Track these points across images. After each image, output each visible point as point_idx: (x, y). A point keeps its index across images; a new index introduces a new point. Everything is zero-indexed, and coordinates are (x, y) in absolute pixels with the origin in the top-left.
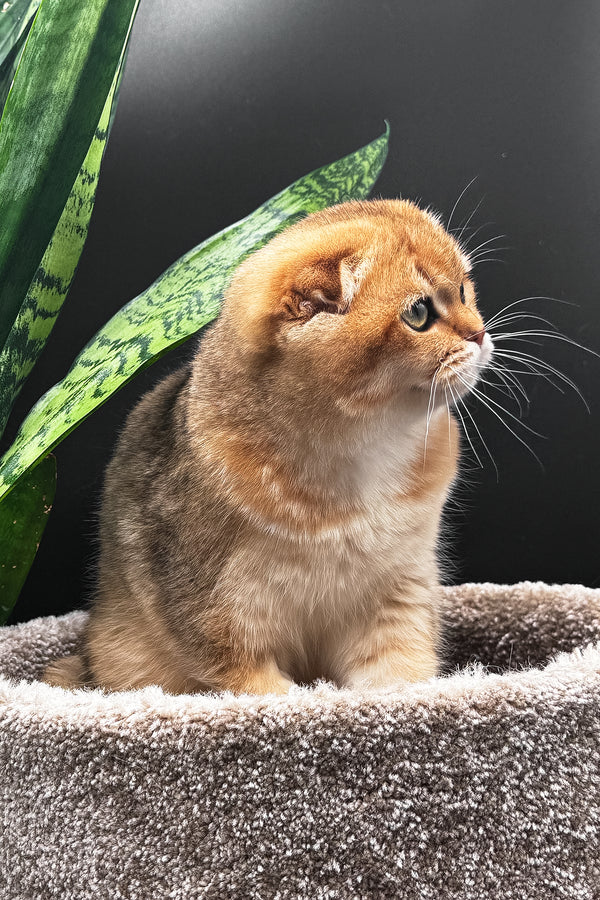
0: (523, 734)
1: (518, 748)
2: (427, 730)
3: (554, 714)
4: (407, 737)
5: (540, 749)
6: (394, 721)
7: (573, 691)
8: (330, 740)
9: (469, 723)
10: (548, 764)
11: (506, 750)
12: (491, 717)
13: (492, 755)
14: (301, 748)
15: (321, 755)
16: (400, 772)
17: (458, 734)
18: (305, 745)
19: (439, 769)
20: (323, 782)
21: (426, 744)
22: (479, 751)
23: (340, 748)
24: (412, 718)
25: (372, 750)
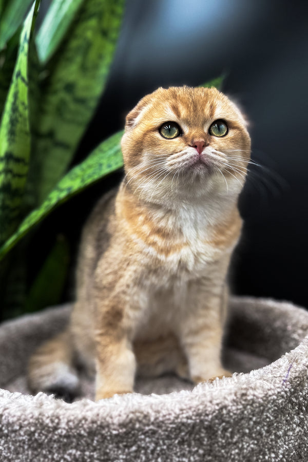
0: (147, 439)
1: (144, 448)
2: (86, 434)
3: (169, 429)
4: (74, 437)
5: (159, 448)
6: (67, 428)
7: (184, 415)
8: (34, 432)
9: (111, 433)
10: (164, 457)
11: (134, 448)
12: (124, 430)
13: (126, 450)
14: (20, 435)
15: (29, 440)
16: (70, 455)
17: (104, 437)
18: (22, 433)
19: (93, 456)
20: (32, 454)
21: (86, 441)
22: (118, 448)
23: (39, 438)
24: (77, 427)
25: (55, 441)
